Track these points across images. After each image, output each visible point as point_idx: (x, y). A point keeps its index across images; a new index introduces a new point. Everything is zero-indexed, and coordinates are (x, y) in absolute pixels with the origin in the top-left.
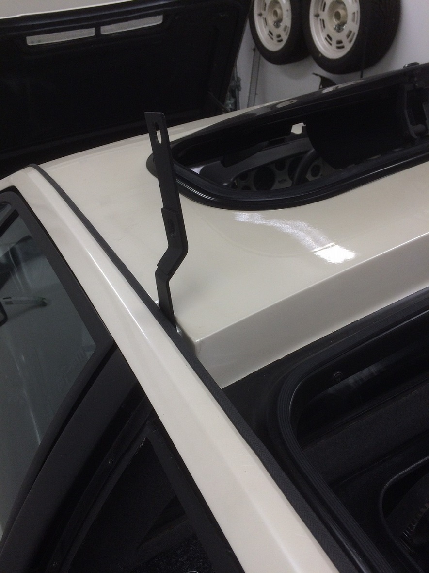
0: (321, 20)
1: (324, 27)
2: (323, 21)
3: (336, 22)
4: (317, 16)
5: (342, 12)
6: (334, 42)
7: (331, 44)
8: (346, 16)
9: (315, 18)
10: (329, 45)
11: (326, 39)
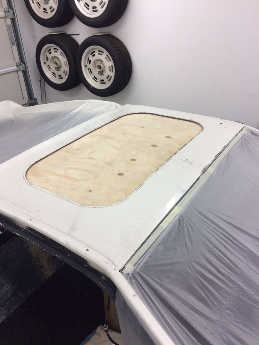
0: (88, 69)
1: (91, 73)
2: (90, 69)
3: (98, 70)
4: (86, 66)
5: (101, 65)
6: (99, 80)
7: (97, 82)
8: (104, 67)
9: (85, 67)
10: (96, 82)
11: (93, 78)
